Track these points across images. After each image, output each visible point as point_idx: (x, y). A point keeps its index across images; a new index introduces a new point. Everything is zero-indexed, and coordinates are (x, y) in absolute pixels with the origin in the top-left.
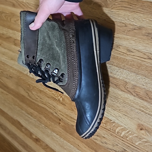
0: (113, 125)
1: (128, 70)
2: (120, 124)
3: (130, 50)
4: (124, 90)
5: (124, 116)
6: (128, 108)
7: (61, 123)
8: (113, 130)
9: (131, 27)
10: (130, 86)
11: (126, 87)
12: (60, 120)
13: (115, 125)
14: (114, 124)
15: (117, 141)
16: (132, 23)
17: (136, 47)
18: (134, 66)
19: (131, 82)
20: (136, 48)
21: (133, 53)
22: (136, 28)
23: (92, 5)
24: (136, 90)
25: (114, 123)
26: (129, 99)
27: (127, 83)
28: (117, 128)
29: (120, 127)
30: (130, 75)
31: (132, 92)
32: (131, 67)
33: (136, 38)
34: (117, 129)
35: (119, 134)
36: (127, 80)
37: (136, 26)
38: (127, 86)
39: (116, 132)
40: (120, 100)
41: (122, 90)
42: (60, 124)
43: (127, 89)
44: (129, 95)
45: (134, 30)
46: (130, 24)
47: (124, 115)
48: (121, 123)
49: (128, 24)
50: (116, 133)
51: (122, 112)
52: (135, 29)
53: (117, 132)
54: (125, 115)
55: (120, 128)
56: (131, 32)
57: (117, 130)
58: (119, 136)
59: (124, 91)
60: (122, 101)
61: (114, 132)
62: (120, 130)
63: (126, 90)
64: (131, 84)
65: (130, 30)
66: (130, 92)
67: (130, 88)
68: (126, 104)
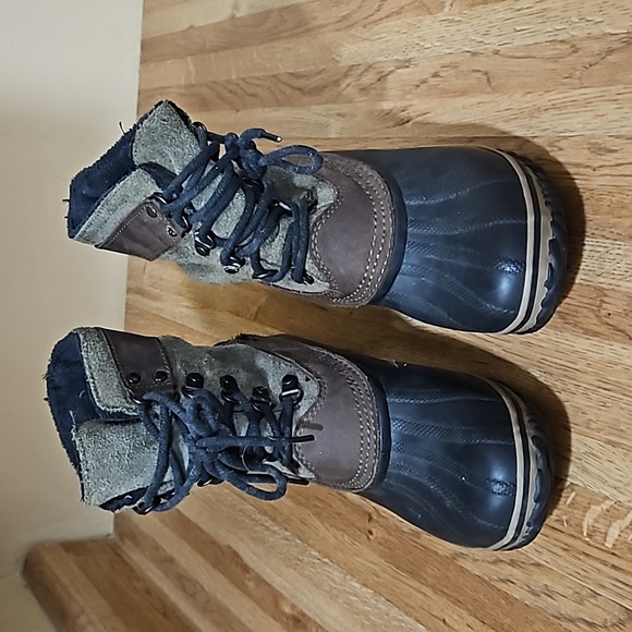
0: (569, 500)
1: (603, 233)
2: (596, 490)
3: (602, 146)
4: (595, 328)
5: (609, 447)
6: (622, 409)
7: (374, 530)
8: (572, 522)
9: (596, 47)
10: (618, 302)
11: (604, 312)
12: (370, 519)
13: (579, 499)
14: (573, 495)
15: (594, 575)
16: (595, 31)
17: (623, 124)
18: (623, 212)
19: (620, 283)
20: (623, 132)
21: (615, 155)
22: (616, 45)
23: (446, 10)
25: (573, 490)
26: (619, 367)
27: (606, 296)
28: (586, 509)
29: (598, 503)
30: (612, 257)
31: (628, 328)
32: (612, 221)
33: (619, 88)
34: (587, 514)
35: (599, 538)
36: (602, 280)
37: (613, 38)
38: (604, 305)
39: (582, 533)
40: (585, 375)
41: (587, 332)
42: (371, 533)
43: (609, 321)
44: (617, 346)
45: (608, 57)
46: (589, 37)
47: (609, 442)
48: (599, 484)
49: (581, 40)
50: (585, 534)
51: (599, 430)
52: (610, 52)
53: (588, 529)
54: (614, 444)
55: (598, 508)
56: (597, 67)
57: (588, 521)
58: (597, 550)
59: (596, 334)
60: (591, 379)
61: (575, 534)
62: (601, 520)
63: (602, 329)
64: (621, 292)
65: (592, 60)
66: (622, 331)
67: (619, 314)
68: (609, 390)
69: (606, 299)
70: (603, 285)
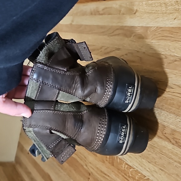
1: (167, 110)
3: (170, 86)
4: (161, 136)
5: (161, 170)
6: (165, 160)
7: (90, 178)
9: (172, 58)
10: (169, 130)
11: (164, 132)
12: (90, 175)
16: (172, 54)
17: (177, 81)
18: (173, 106)
19: (170, 125)
20: (176, 83)
21: (173, 89)
22: (178, 59)
23: (132, 37)
24: (175, 137)
25: (149, 180)
26: (166, 149)
27: (165, 128)
30: (168, 117)
31: (170, 138)
32: (170, 107)
33: (177, 71)
36: (165, 123)
37: (177, 57)
43: (165, 135)
44: (167, 143)
45: (175, 62)
46: (170, 55)
47: (161, 169)
49: (168, 55)
51: (158, 165)
52: (176, 61)
54: (162, 170)
56: (171, 64)
59: (161, 138)
60: (158, 150)
63: (163, 137)
64: (170, 128)
65: (171, 62)
66: (169, 139)
67: (168, 134)
68: (162, 154)
69: (165, 129)
70: (165, 125)
